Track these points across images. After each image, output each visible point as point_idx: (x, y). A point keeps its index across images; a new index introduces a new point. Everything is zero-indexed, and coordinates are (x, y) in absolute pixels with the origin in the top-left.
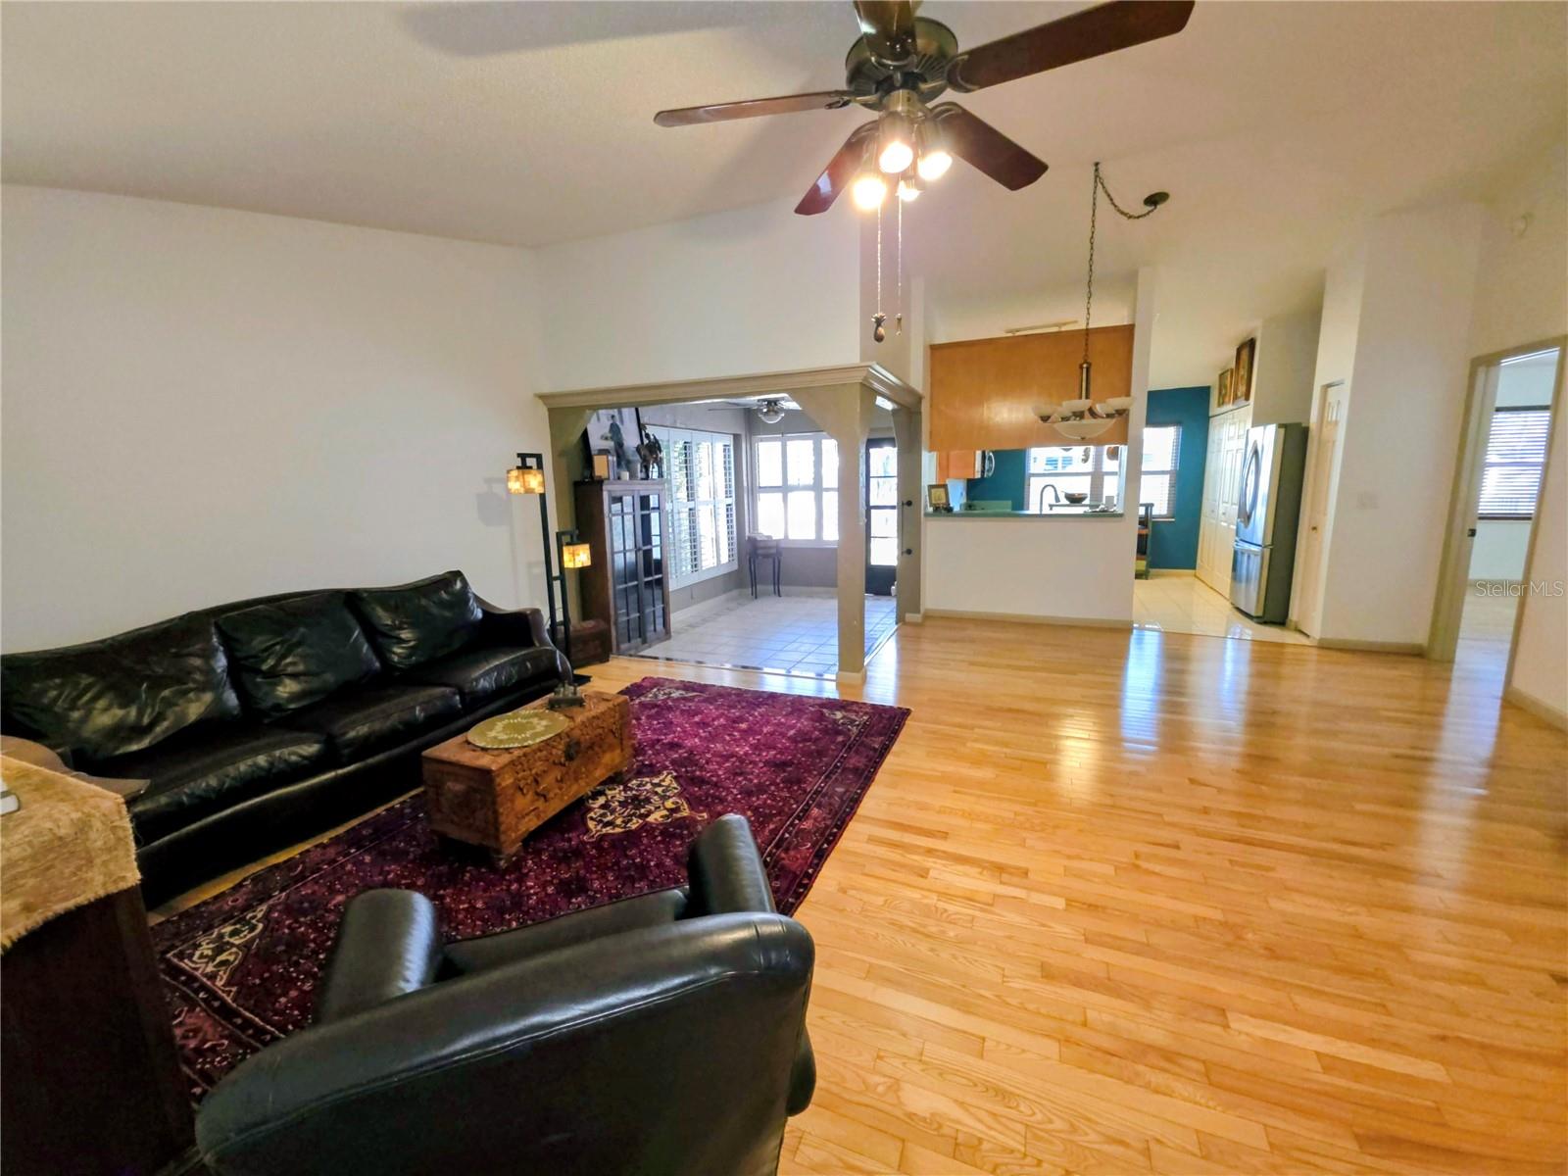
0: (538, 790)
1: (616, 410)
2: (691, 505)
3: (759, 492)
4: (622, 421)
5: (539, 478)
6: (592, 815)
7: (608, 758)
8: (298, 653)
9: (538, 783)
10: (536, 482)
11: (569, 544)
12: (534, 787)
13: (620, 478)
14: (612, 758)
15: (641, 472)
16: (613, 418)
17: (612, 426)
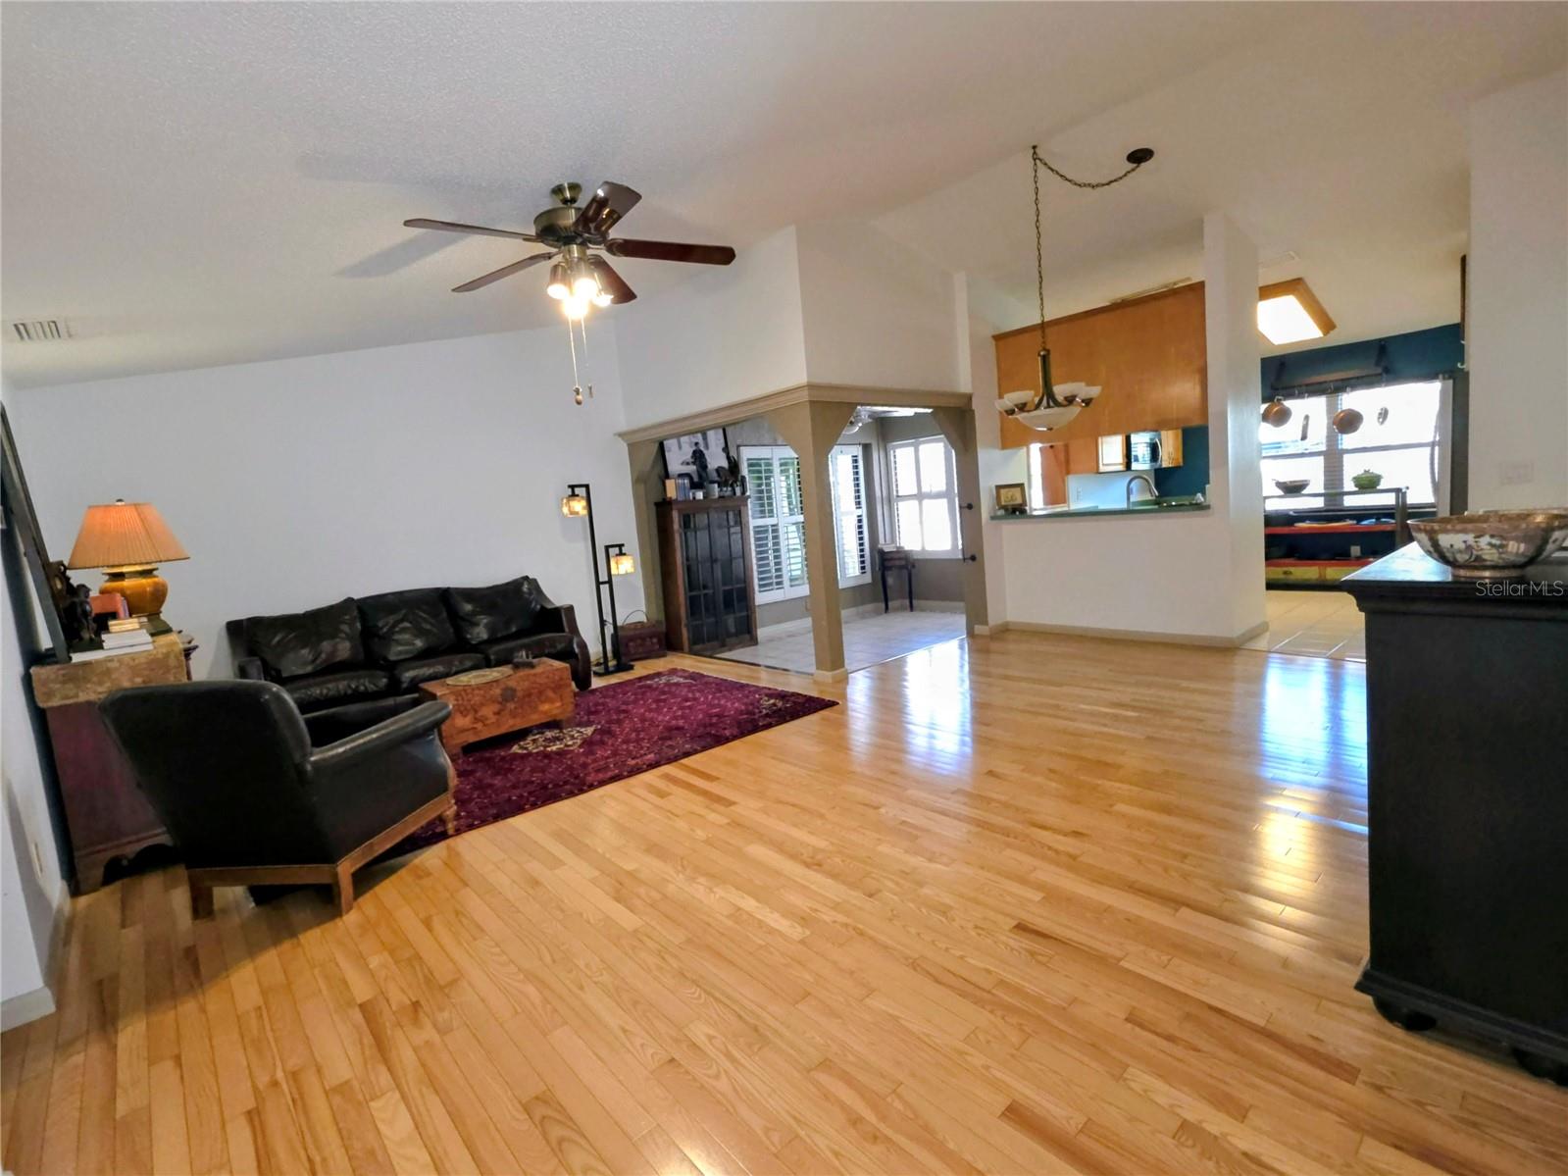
0: (477, 717)
3: (897, 501)
4: (707, 446)
5: (584, 503)
6: (522, 743)
7: (546, 707)
8: (401, 626)
9: (476, 712)
10: (579, 506)
11: (617, 555)
12: (472, 713)
13: (694, 498)
14: (550, 709)
15: (721, 490)
16: (697, 444)
17: (694, 452)
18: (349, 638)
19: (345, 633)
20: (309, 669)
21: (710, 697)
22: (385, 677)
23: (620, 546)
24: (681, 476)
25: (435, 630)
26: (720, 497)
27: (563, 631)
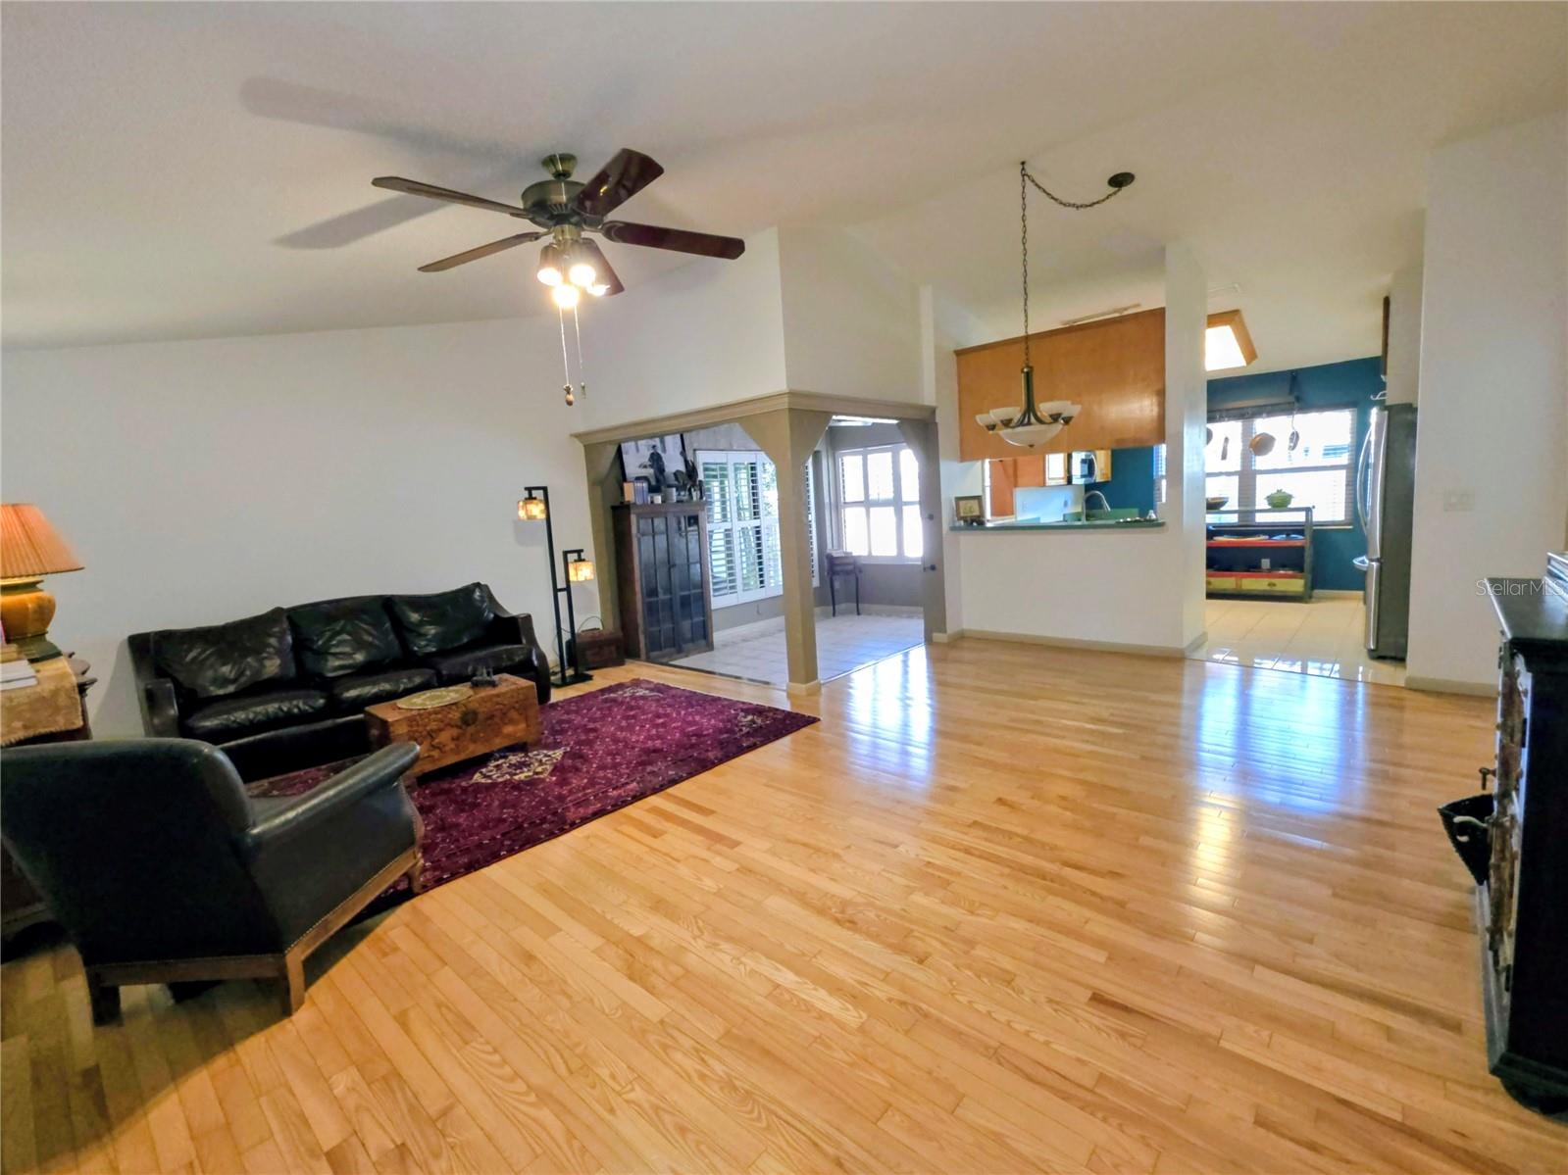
0: (434, 743)
1: (658, 440)
2: (756, 523)
3: (844, 508)
4: (664, 450)
5: (542, 506)
6: (484, 770)
7: (508, 729)
8: (339, 638)
9: (433, 738)
10: (537, 510)
11: (576, 561)
12: (429, 740)
13: (652, 502)
14: (515, 730)
15: (679, 495)
16: (654, 447)
17: (652, 454)
18: (279, 652)
19: (274, 647)
20: (231, 689)
21: (683, 712)
22: (322, 698)
23: (579, 552)
24: (638, 479)
25: (377, 642)
26: (678, 502)
27: (520, 642)
